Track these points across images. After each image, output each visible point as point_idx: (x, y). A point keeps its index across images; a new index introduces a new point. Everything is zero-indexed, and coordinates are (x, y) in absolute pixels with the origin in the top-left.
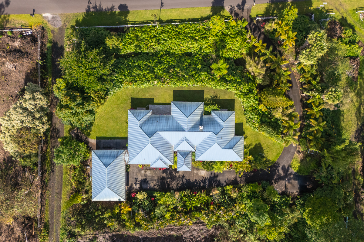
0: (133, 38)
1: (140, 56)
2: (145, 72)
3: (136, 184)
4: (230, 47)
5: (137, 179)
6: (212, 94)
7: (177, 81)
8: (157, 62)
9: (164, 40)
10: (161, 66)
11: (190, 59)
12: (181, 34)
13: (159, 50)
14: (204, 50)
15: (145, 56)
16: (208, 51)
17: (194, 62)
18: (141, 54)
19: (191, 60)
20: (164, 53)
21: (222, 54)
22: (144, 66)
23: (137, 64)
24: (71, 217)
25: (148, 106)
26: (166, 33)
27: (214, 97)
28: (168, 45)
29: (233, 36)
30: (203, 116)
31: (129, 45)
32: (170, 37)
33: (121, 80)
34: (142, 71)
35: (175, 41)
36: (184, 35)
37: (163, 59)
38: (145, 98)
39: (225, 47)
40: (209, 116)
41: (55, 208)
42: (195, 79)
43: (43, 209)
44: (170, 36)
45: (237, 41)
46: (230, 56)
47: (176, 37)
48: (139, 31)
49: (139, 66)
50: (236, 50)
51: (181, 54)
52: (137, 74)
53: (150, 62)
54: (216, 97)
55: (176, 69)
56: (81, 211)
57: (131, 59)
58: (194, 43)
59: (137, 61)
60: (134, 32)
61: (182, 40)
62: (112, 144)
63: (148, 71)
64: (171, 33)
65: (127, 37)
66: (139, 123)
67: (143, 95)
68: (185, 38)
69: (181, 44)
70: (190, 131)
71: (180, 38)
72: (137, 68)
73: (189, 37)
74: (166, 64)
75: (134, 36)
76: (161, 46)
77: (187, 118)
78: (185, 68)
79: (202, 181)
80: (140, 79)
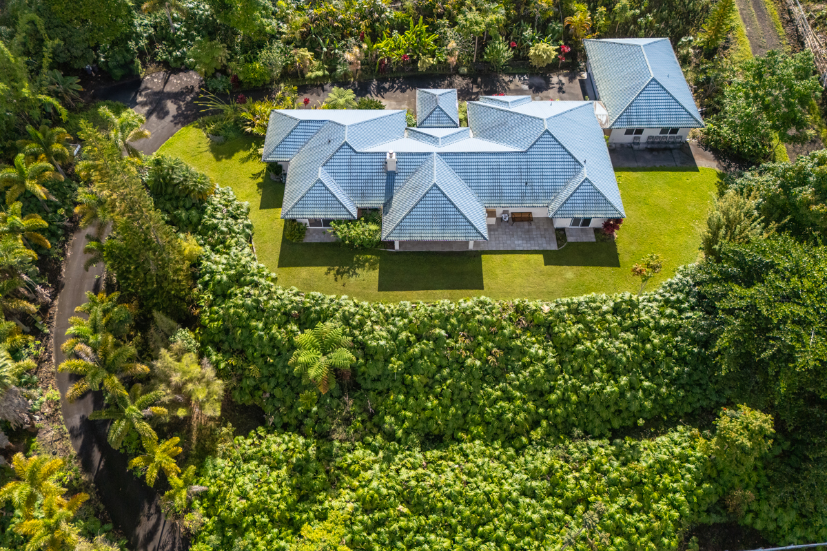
0: (656, 495)
1: (616, 424)
2: (588, 344)
3: (560, 82)
4: (275, 474)
5: (559, 92)
6: (353, 279)
7: (474, 314)
8: (552, 390)
9: (532, 494)
10: (532, 375)
11: (427, 413)
12: (465, 523)
13: (548, 451)
14: (372, 458)
15: (597, 422)
16: (359, 453)
17: (411, 401)
18: (612, 430)
19: (424, 409)
20: (524, 439)
21: (307, 446)
22: (597, 371)
23: (624, 380)
24: (710, 6)
25: (559, 246)
26: (527, 525)
27: (348, 272)
28: (513, 472)
29: (257, 517)
30: (385, 205)
31: (666, 457)
32: (508, 505)
33: (668, 311)
34: (602, 351)
35: (488, 489)
36: (454, 521)
37: (528, 411)
38: (575, 268)
39: (294, 469)
40: (367, 204)
41: (756, 19)
42: (411, 322)
43: (787, 16)
44: (508, 510)
45: (244, 495)
46: (279, 440)
47: (487, 506)
48: (637, 529)
49: (613, 373)
50: (255, 462)
51: (460, 441)
52: (617, 338)
53: (576, 389)
54: (338, 272)
55: (478, 363)
56: (689, 23)
57: (648, 404)
58: (413, 483)
59: (622, 394)
60: (656, 524)
61: (461, 493)
62: (648, 156)
63: (579, 347)
64: (509, 526)
65: (680, 497)
66: (585, 173)
67: (582, 275)
68: (448, 503)
69: (465, 478)
70: (424, 154)
71: (469, 503)
72: (620, 361)
73: (433, 510)
74: (515, 387)
75: (654, 506)
76: (543, 463)
77: (435, 185)
78: (446, 372)
79: (386, 90)
80: (604, 319)
